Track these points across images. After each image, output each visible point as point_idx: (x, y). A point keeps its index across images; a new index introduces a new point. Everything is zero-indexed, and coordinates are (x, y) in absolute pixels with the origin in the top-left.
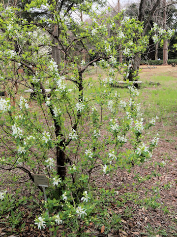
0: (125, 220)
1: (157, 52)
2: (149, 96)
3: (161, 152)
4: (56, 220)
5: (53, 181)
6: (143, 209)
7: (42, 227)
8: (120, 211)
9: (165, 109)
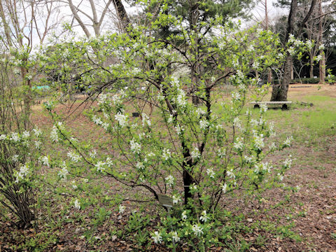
0: (256, 248)
1: (312, 69)
2: (299, 118)
3: (307, 180)
4: (174, 237)
5: (172, 199)
6: (278, 239)
7: (158, 242)
8: (252, 238)
9: (316, 133)
